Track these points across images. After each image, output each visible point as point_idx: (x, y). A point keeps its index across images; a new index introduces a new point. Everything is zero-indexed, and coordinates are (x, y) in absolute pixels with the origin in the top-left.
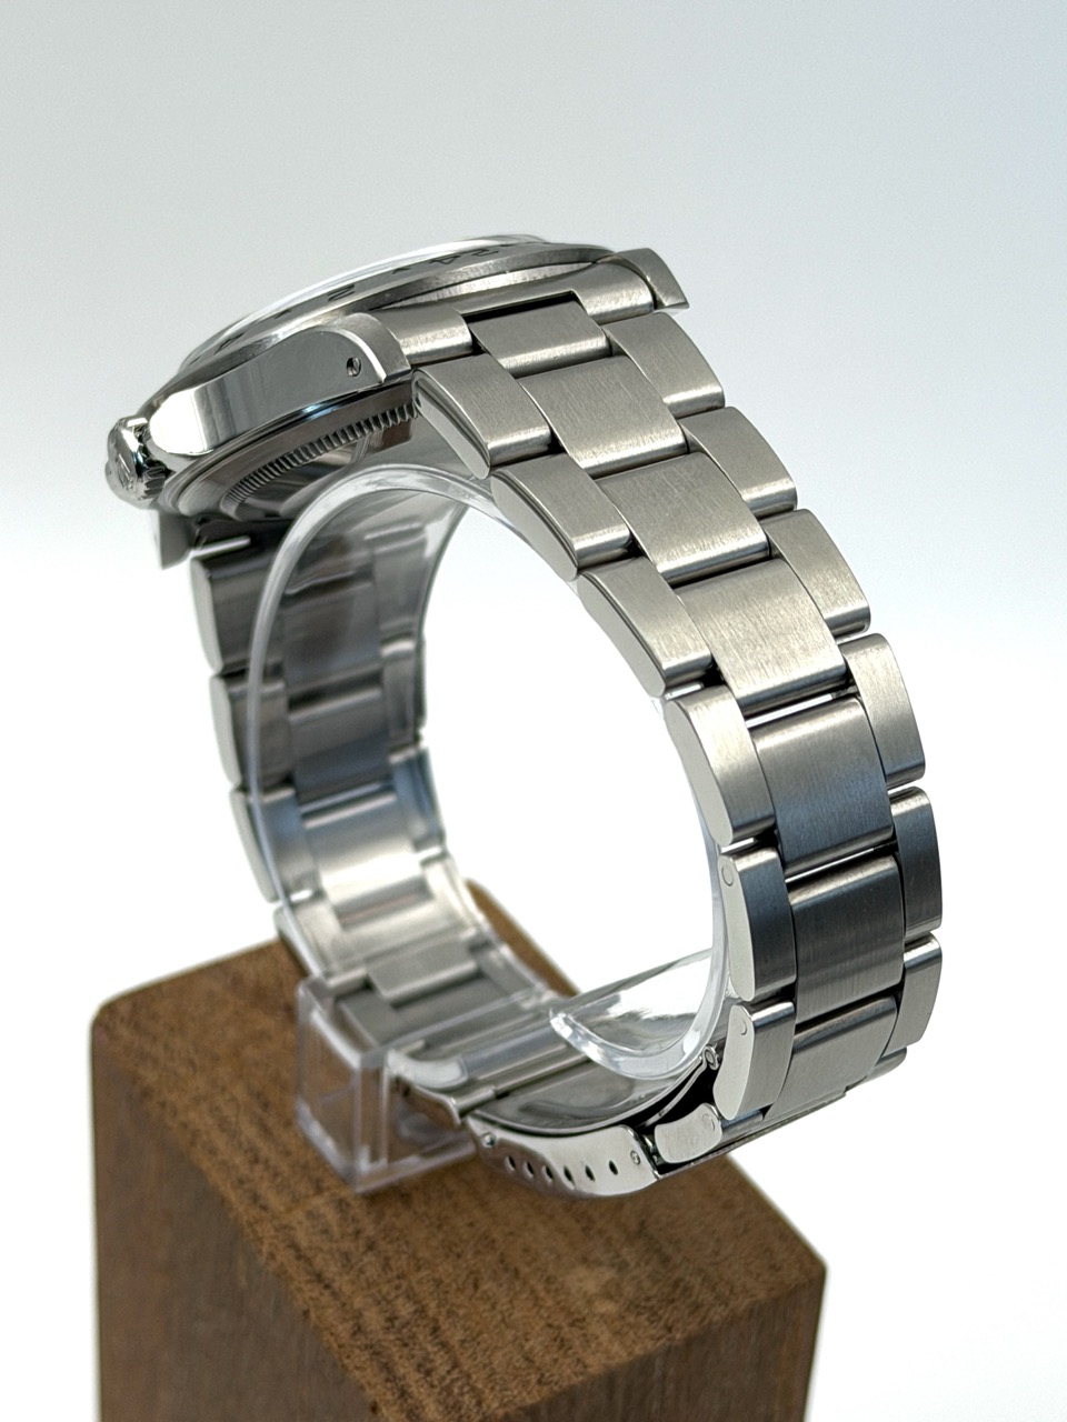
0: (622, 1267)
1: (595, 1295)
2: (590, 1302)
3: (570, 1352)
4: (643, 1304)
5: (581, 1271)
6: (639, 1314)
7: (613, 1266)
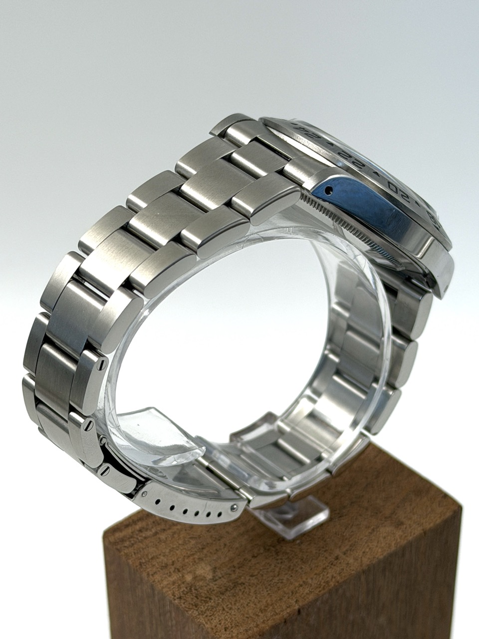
0: (214, 579)
1: (195, 573)
2: (190, 572)
3: (159, 569)
4: (193, 588)
5: (208, 568)
6: (186, 588)
7: (214, 577)
